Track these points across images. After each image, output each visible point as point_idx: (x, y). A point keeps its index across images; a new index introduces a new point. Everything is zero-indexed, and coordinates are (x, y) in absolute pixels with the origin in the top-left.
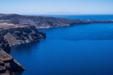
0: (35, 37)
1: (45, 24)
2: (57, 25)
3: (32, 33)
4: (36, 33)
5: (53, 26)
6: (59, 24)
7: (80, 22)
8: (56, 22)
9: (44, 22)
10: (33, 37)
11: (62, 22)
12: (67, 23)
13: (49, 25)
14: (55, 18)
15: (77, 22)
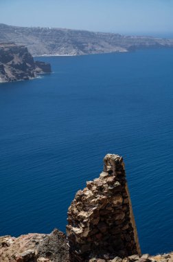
0: (21, 72)
1: (67, 47)
2: (95, 50)
3: (13, 62)
4: (22, 63)
5: (84, 52)
6: (102, 47)
7: (154, 44)
8: (93, 44)
9: (64, 42)
10: (14, 71)
11: (110, 43)
12: (121, 46)
13: (75, 48)
14: (93, 33)
15: (147, 44)
